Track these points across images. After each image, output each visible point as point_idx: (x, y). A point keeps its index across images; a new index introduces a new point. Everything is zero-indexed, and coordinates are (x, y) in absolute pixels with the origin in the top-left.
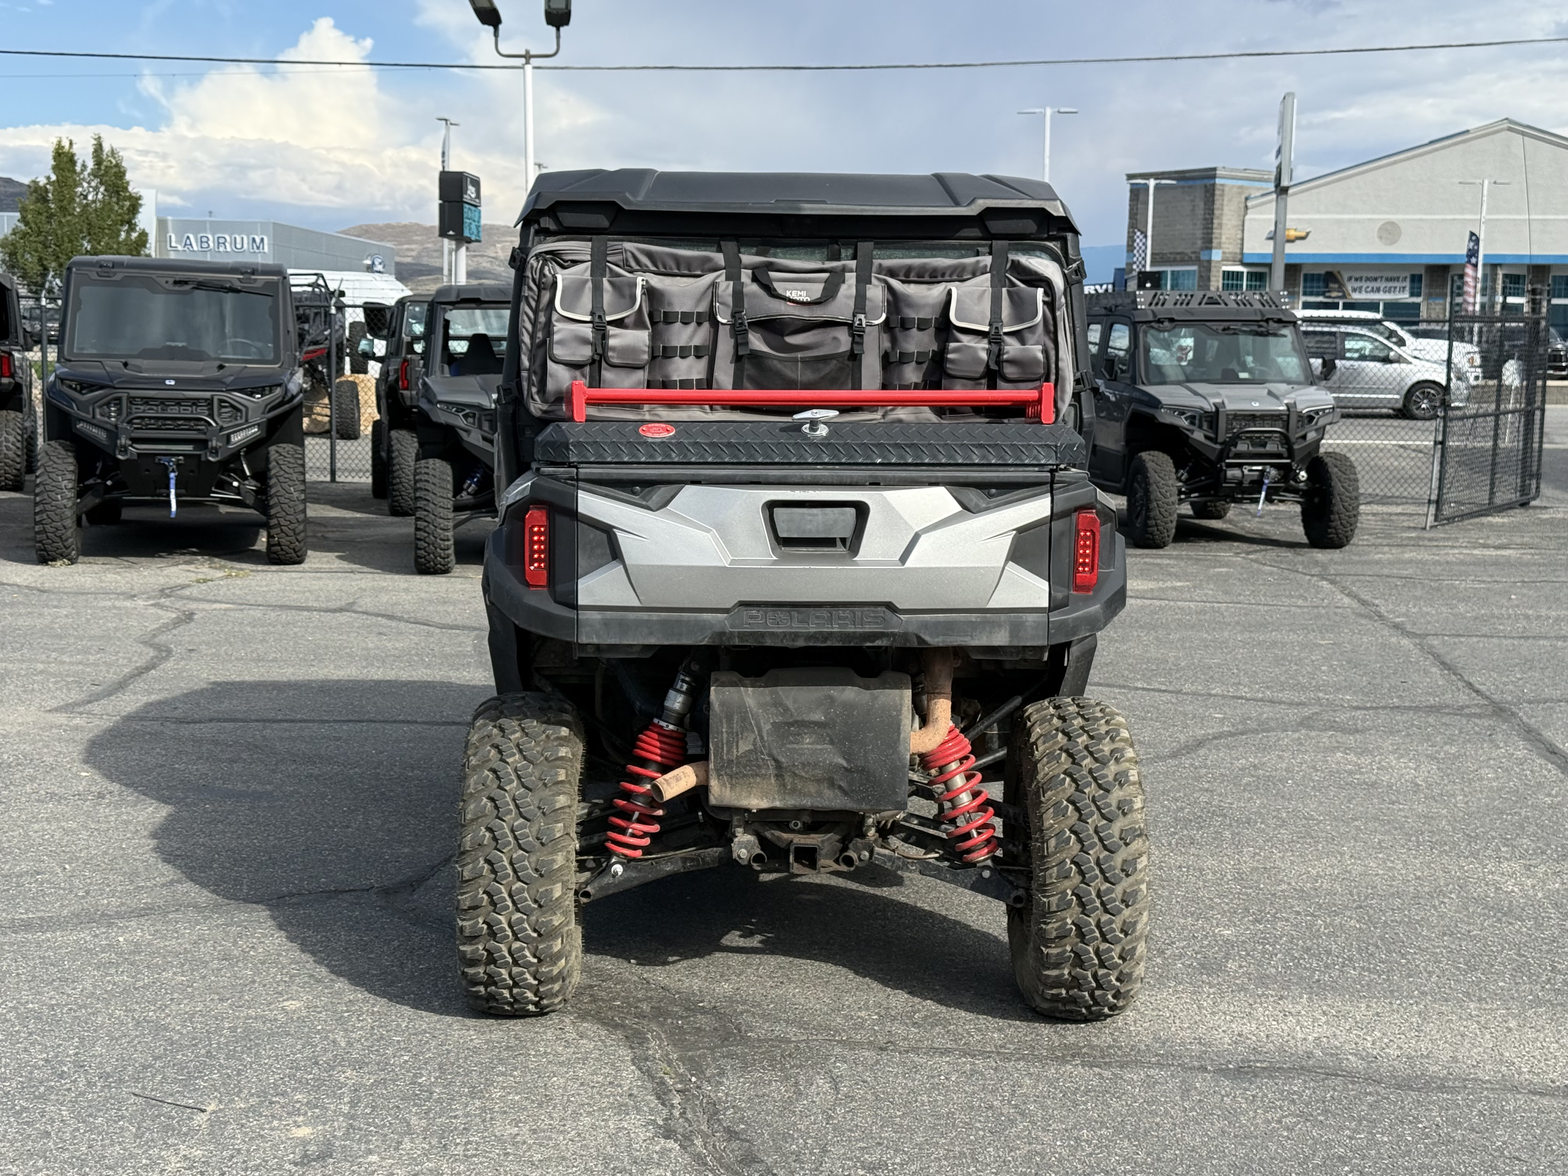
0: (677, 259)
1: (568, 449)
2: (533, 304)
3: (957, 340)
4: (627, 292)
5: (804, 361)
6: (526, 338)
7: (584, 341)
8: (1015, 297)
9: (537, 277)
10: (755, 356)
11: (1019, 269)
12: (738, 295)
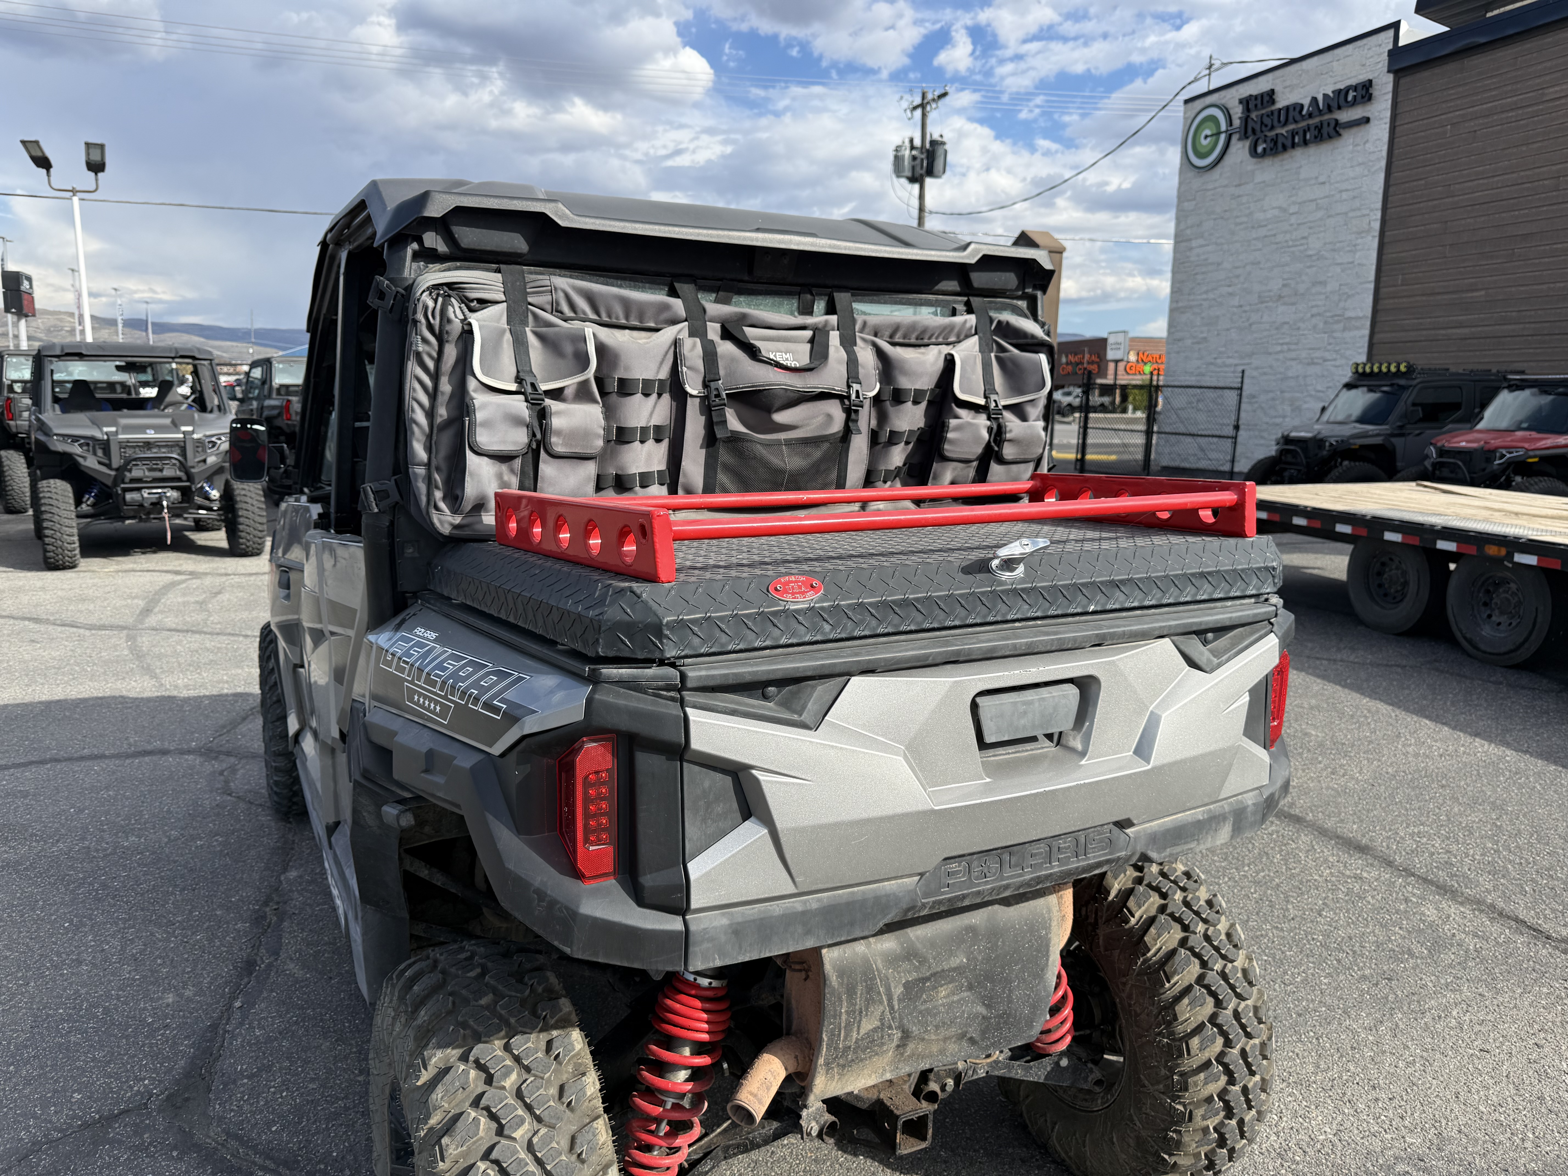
0: (627, 304)
1: (660, 635)
2: (431, 364)
3: (957, 417)
4: (568, 349)
5: (789, 443)
6: (420, 416)
7: (517, 421)
8: (1009, 364)
9: (436, 323)
10: (735, 439)
11: (1006, 330)
12: (710, 356)
